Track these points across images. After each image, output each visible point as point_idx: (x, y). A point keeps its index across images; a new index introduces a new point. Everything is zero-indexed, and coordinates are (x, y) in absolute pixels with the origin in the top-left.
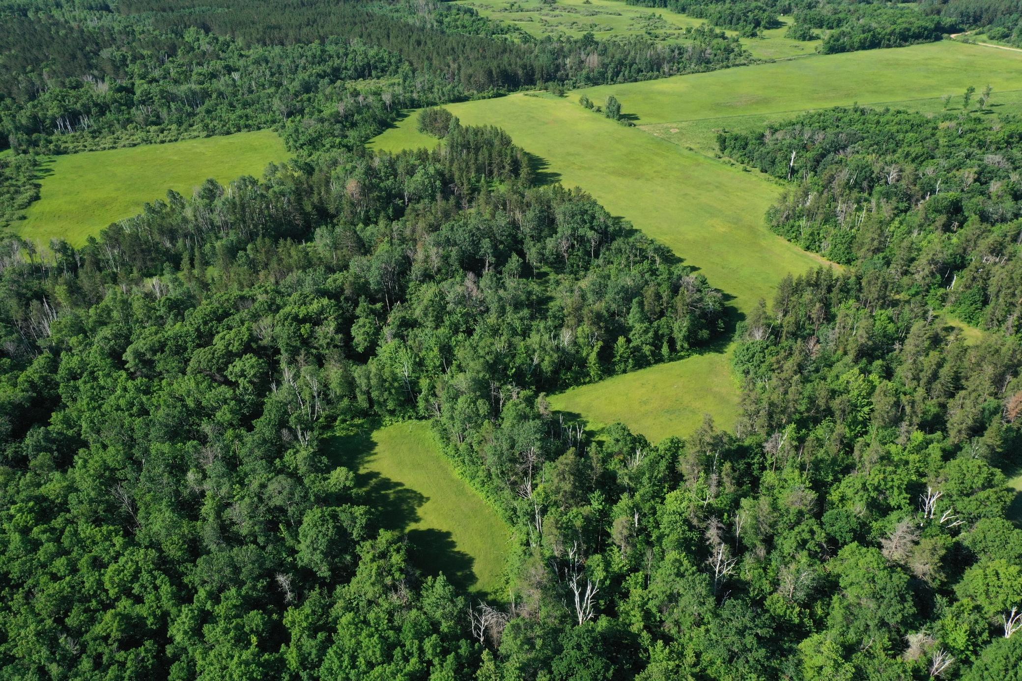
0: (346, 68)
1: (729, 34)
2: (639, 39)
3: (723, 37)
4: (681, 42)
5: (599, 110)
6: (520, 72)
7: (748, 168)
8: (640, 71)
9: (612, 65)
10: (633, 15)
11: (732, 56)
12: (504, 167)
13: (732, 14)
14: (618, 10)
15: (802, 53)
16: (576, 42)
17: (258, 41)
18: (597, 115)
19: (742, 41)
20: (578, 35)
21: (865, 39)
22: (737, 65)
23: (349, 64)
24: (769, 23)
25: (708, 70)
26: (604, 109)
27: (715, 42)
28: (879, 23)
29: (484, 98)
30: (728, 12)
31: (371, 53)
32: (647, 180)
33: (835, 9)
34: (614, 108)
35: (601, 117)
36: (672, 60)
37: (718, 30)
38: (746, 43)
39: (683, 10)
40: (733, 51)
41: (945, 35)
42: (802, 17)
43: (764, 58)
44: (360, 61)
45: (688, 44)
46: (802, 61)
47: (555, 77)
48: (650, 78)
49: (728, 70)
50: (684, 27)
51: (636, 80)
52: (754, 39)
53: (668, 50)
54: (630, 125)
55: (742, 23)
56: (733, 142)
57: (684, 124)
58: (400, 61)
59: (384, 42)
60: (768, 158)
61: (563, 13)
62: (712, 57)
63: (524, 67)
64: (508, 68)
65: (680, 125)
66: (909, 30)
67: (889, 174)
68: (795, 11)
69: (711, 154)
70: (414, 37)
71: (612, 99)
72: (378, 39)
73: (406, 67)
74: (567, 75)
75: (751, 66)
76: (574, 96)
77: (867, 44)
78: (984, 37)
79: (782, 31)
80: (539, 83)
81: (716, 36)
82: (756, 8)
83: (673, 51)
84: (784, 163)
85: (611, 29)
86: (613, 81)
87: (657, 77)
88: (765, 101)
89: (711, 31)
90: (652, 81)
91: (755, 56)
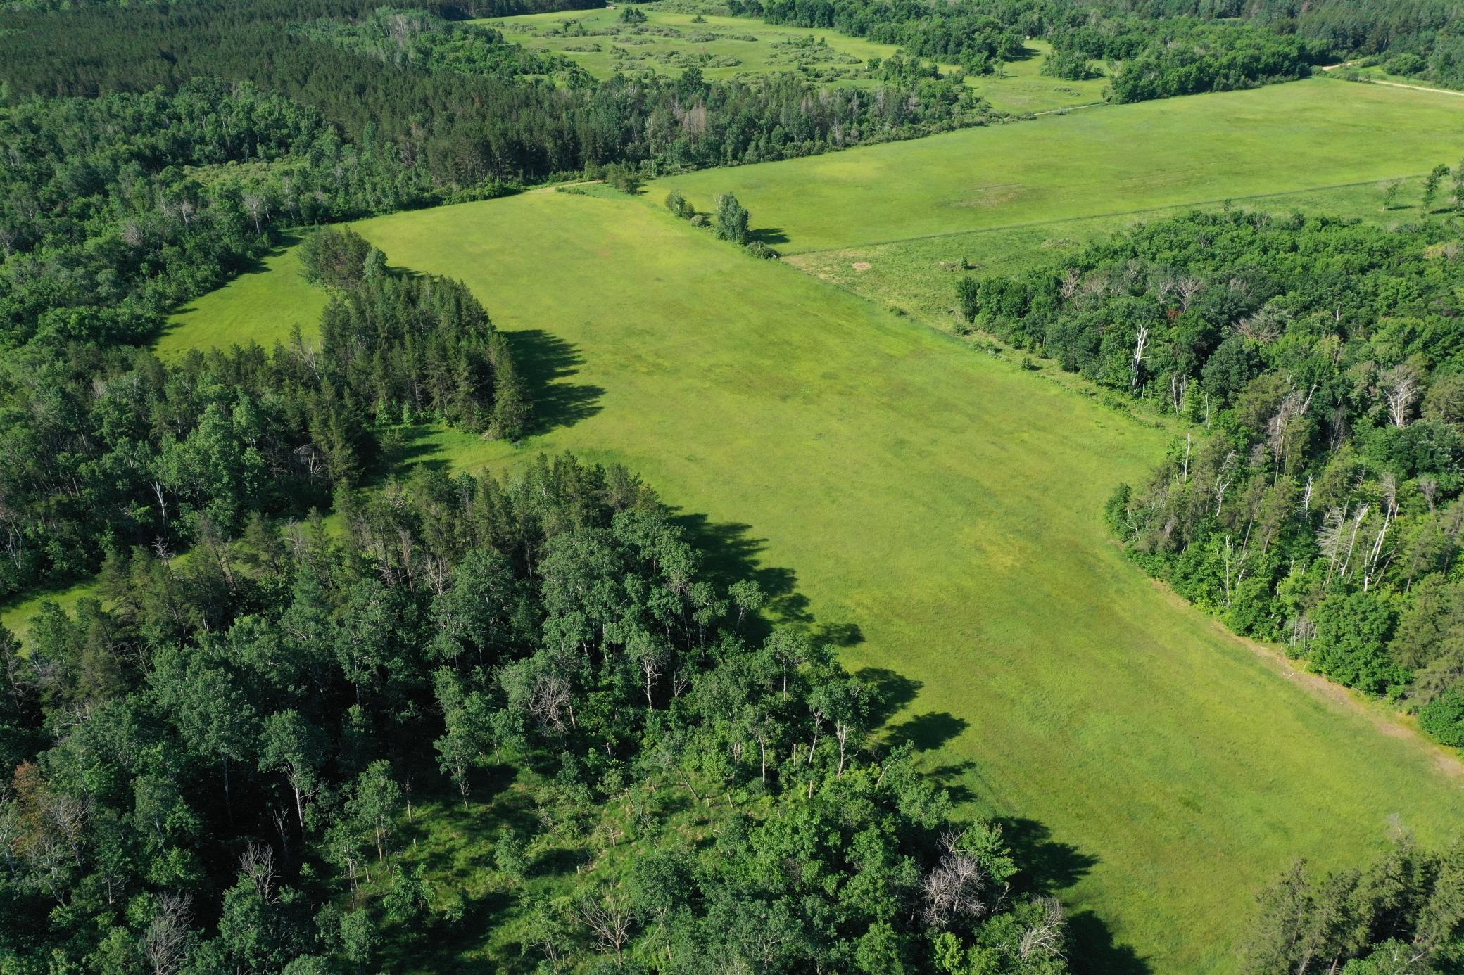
0: (202, 141)
1: (944, 69)
2: (787, 81)
3: (935, 74)
4: (861, 83)
5: (705, 223)
6: (549, 145)
7: (1035, 361)
8: (787, 138)
9: (735, 128)
10: (775, 40)
11: (956, 108)
12: (455, 386)
13: (947, 35)
14: (752, 32)
15: (1079, 101)
16: (669, 86)
17: (39, 89)
18: (701, 233)
19: (970, 81)
20: (675, 73)
21: (1188, 75)
22: (968, 125)
23: (208, 130)
24: (1010, 50)
25: (915, 135)
26: (714, 220)
27: (923, 82)
28: (1206, 47)
29: (473, 198)
30: (939, 32)
31: (261, 109)
32: (807, 400)
33: (1120, 26)
34: (735, 220)
35: (709, 236)
36: (847, 117)
37: (925, 64)
38: (977, 84)
39: (861, 31)
40: (956, 99)
41: (1316, 68)
42: (1067, 39)
43: (1014, 112)
44: (233, 124)
45: (875, 87)
46: (1080, 116)
47: (623, 154)
48: (809, 152)
49: (952, 135)
50: (865, 59)
51: (781, 157)
52: (989, 79)
53: (839, 99)
54: (769, 255)
55: (964, 51)
56: (994, 298)
57: (880, 251)
58: (318, 124)
59: (293, 87)
60: (1082, 341)
61: (655, 38)
62: (920, 110)
63: (558, 134)
64: (525, 137)
65: (874, 253)
66: (1258, 59)
67: (1391, 390)
68: (1050, 30)
69: (946, 325)
70: (357, 78)
71: (729, 200)
72: (284, 82)
73: (327, 138)
74: (647, 149)
75: (994, 127)
76: (658, 191)
77: (1191, 84)
78: (1377, 70)
79: (1035, 64)
80: (590, 168)
81: (924, 73)
82: (987, 24)
83: (849, 101)
84: (1122, 355)
85: (737, 63)
86: (737, 158)
87: (821, 151)
88: (1033, 197)
89: (914, 64)
90: (812, 158)
91: (997, 108)
